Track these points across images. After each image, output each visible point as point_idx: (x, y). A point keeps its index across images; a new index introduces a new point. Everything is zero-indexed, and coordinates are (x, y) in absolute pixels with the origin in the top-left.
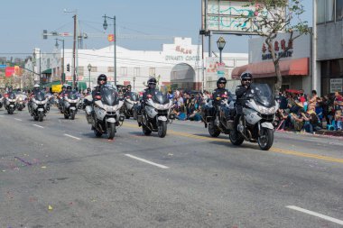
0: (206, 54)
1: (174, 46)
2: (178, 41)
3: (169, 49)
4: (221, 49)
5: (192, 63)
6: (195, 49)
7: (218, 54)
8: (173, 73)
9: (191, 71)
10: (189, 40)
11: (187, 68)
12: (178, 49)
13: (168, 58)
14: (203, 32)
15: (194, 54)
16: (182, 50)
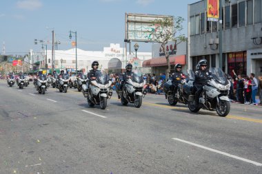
0: (128, 53)
1: (110, 48)
2: (112, 45)
3: (107, 50)
4: (136, 50)
5: (120, 58)
6: (122, 50)
7: (135, 53)
8: (110, 64)
9: (120, 63)
10: (118, 45)
11: (117, 61)
12: (112, 50)
13: (106, 55)
14: (126, 41)
15: (121, 53)
16: (115, 51)
